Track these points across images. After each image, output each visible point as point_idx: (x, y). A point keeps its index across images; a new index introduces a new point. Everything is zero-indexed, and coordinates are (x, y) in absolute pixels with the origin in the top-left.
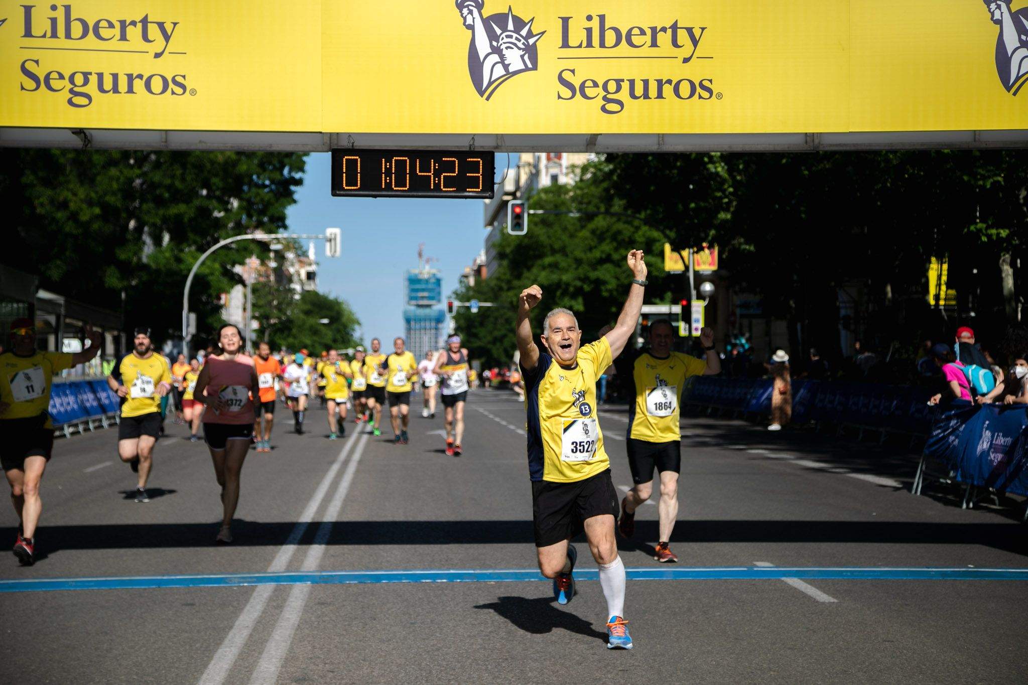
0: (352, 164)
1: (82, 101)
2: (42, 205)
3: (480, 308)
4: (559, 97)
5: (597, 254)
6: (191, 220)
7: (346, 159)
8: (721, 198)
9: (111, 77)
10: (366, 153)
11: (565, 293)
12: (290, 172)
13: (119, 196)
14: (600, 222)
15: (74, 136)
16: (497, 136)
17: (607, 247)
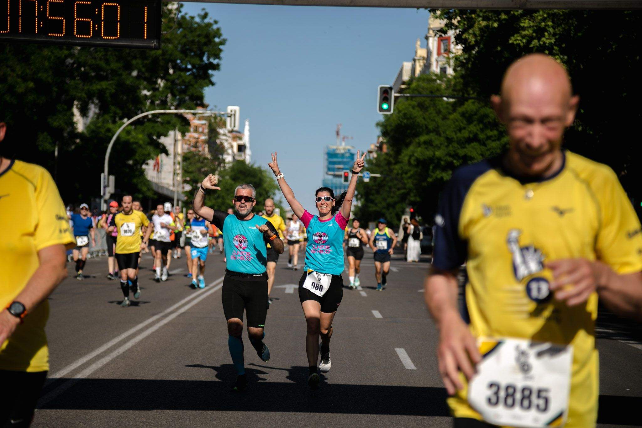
3: (372, 179)
5: (466, 134)
6: (113, 96)
11: (438, 166)
12: (208, 58)
13: (50, 73)
14: (470, 106)
17: (474, 128)
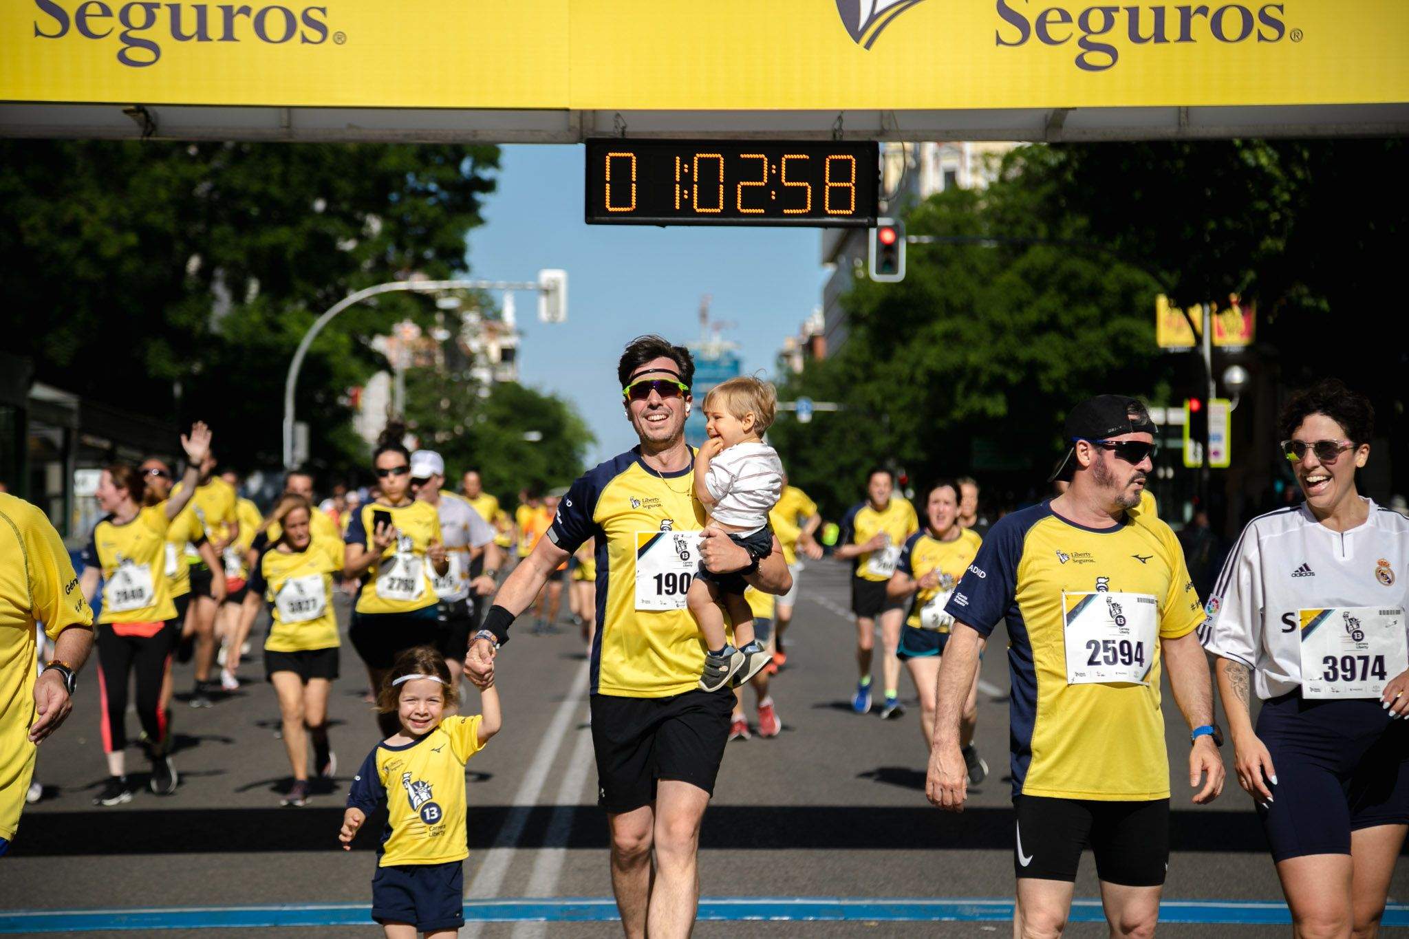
0: (621, 167)
1: (146, 55)
2: (33, 229)
3: (815, 414)
4: (999, 41)
5: (1031, 315)
6: (299, 256)
7: (612, 158)
8: (1266, 214)
9: (194, 12)
10: (645, 147)
11: (971, 387)
12: (474, 167)
13: (171, 213)
14: (1039, 256)
15: (127, 118)
16: (882, 114)
17: (1050, 302)
